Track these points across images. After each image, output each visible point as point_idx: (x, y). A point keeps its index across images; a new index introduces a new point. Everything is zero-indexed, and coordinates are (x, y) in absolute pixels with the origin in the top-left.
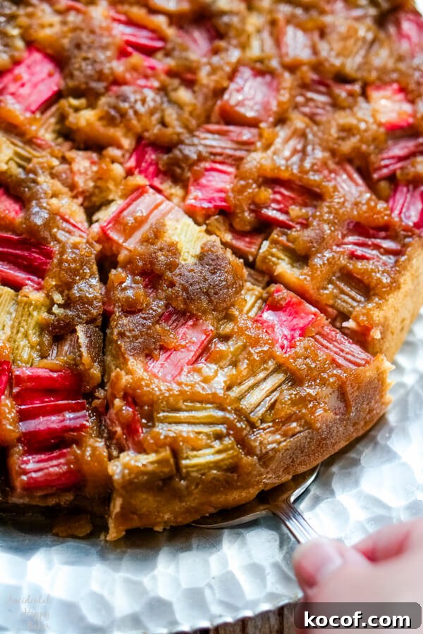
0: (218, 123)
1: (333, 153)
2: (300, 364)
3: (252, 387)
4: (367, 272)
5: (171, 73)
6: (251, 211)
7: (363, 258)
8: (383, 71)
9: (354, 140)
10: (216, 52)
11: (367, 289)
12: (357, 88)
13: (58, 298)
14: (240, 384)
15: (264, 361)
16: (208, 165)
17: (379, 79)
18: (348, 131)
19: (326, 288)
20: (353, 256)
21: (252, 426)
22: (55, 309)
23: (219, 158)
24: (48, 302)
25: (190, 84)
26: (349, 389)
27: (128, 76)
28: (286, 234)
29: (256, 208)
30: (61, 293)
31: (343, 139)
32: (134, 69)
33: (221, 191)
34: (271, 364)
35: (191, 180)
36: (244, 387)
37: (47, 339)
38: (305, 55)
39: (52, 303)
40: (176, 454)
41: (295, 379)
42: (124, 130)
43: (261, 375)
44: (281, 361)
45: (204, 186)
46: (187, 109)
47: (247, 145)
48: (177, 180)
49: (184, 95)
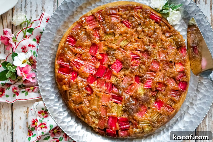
0: (149, 72)
1: (169, 77)
2: (161, 112)
3: (154, 117)
4: (175, 99)
5: (141, 63)
6: (155, 88)
7: (174, 96)
8: (178, 61)
9: (173, 75)
10: (149, 58)
11: (175, 102)
12: (173, 64)
13: (124, 106)
14: (152, 116)
15: (156, 112)
16: (147, 80)
17: (177, 62)
18: (172, 73)
19: (168, 102)
20: (172, 96)
21: (154, 123)
22: (124, 107)
23: (150, 79)
24: (122, 106)
25: (144, 64)
26: (169, 116)
27: (134, 64)
28: (161, 92)
29: (156, 88)
30: (124, 105)
31: (171, 74)
32: (134, 63)
33: (150, 85)
34: (157, 113)
35: (145, 83)
36: (153, 117)
37: (123, 112)
38: (164, 59)
39: (123, 106)
40: (143, 129)
41: (161, 115)
42: (133, 75)
43: (155, 115)
44: (159, 112)
45: (147, 84)
46: (144, 70)
47: (154, 76)
48: (142, 83)
49: (143, 67)
